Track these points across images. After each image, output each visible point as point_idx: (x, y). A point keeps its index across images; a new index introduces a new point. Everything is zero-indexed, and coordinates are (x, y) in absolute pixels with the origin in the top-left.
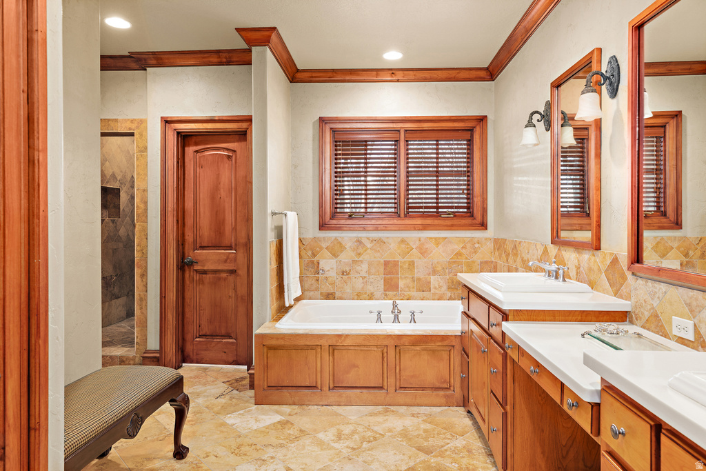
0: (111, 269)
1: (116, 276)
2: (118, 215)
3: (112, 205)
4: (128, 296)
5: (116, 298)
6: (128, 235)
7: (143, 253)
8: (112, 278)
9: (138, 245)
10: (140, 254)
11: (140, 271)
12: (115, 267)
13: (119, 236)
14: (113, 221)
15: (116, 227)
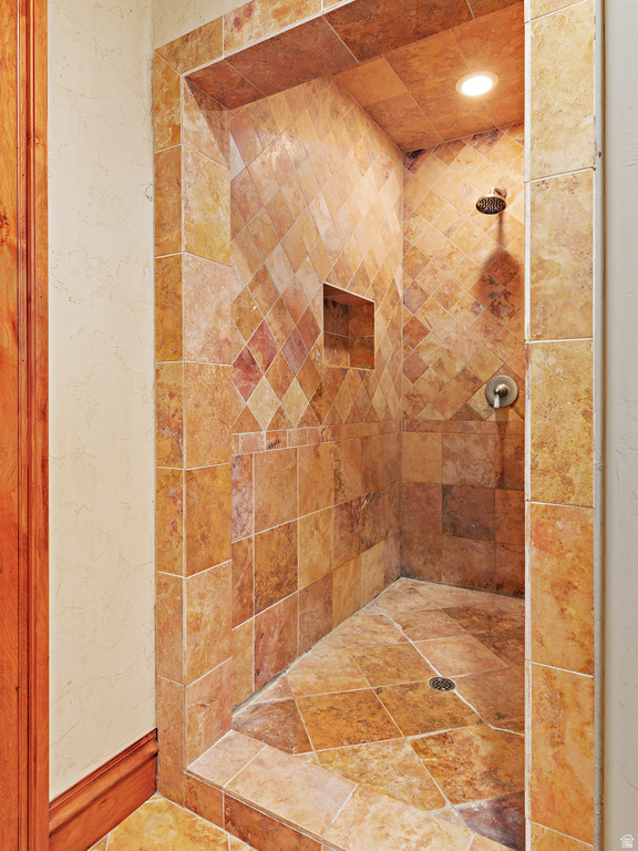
0: (360, 484)
1: (367, 497)
2: (370, 361)
3: (357, 341)
4: (386, 540)
5: (368, 548)
6: (387, 406)
7: (568, 482)
8: (360, 505)
9: (538, 446)
10: (553, 486)
11: (550, 564)
12: (365, 478)
13: (372, 408)
14: (362, 374)
15: (366, 388)
